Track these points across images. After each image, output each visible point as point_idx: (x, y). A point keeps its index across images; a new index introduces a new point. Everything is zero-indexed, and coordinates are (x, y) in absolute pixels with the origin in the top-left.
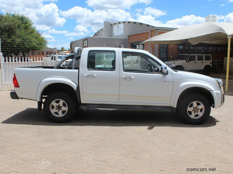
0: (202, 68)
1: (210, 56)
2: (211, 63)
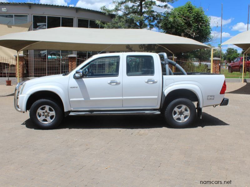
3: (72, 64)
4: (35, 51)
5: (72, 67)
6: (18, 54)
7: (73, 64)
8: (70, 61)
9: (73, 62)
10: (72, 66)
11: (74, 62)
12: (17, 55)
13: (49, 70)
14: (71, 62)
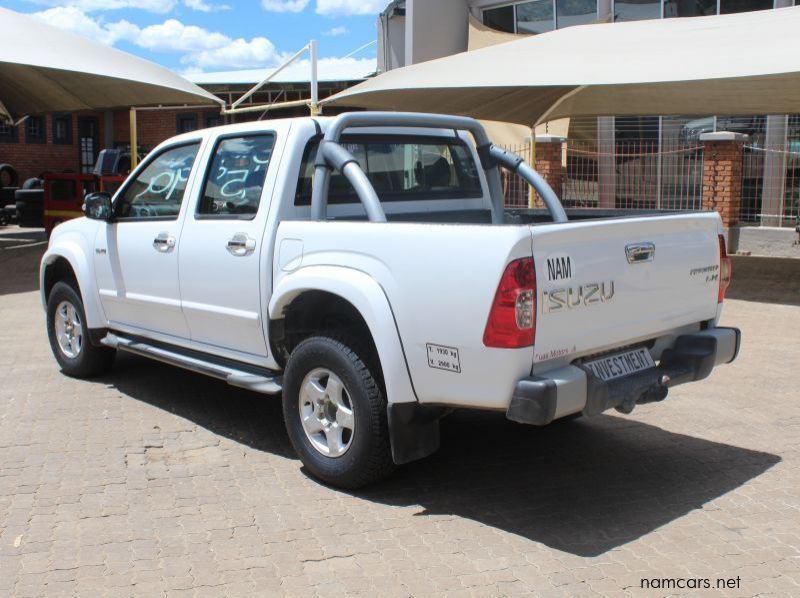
3: (716, 172)
4: (577, 120)
5: (716, 182)
6: (534, 134)
7: (718, 168)
8: (710, 159)
9: (720, 163)
10: (717, 178)
11: (725, 163)
12: (531, 137)
13: (666, 193)
14: (712, 163)
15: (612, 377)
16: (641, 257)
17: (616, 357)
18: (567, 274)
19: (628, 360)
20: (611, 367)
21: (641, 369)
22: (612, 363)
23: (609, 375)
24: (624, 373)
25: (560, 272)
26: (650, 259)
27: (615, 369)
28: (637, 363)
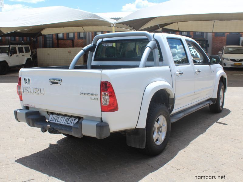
0: (24, 63)
1: (28, 47)
2: (30, 56)
15: (56, 122)
16: (54, 83)
17: (63, 117)
18: (29, 83)
19: (66, 120)
20: (58, 119)
21: (69, 125)
22: (60, 118)
23: (55, 121)
24: (61, 123)
25: (26, 82)
26: (58, 84)
27: (59, 120)
28: (69, 122)
